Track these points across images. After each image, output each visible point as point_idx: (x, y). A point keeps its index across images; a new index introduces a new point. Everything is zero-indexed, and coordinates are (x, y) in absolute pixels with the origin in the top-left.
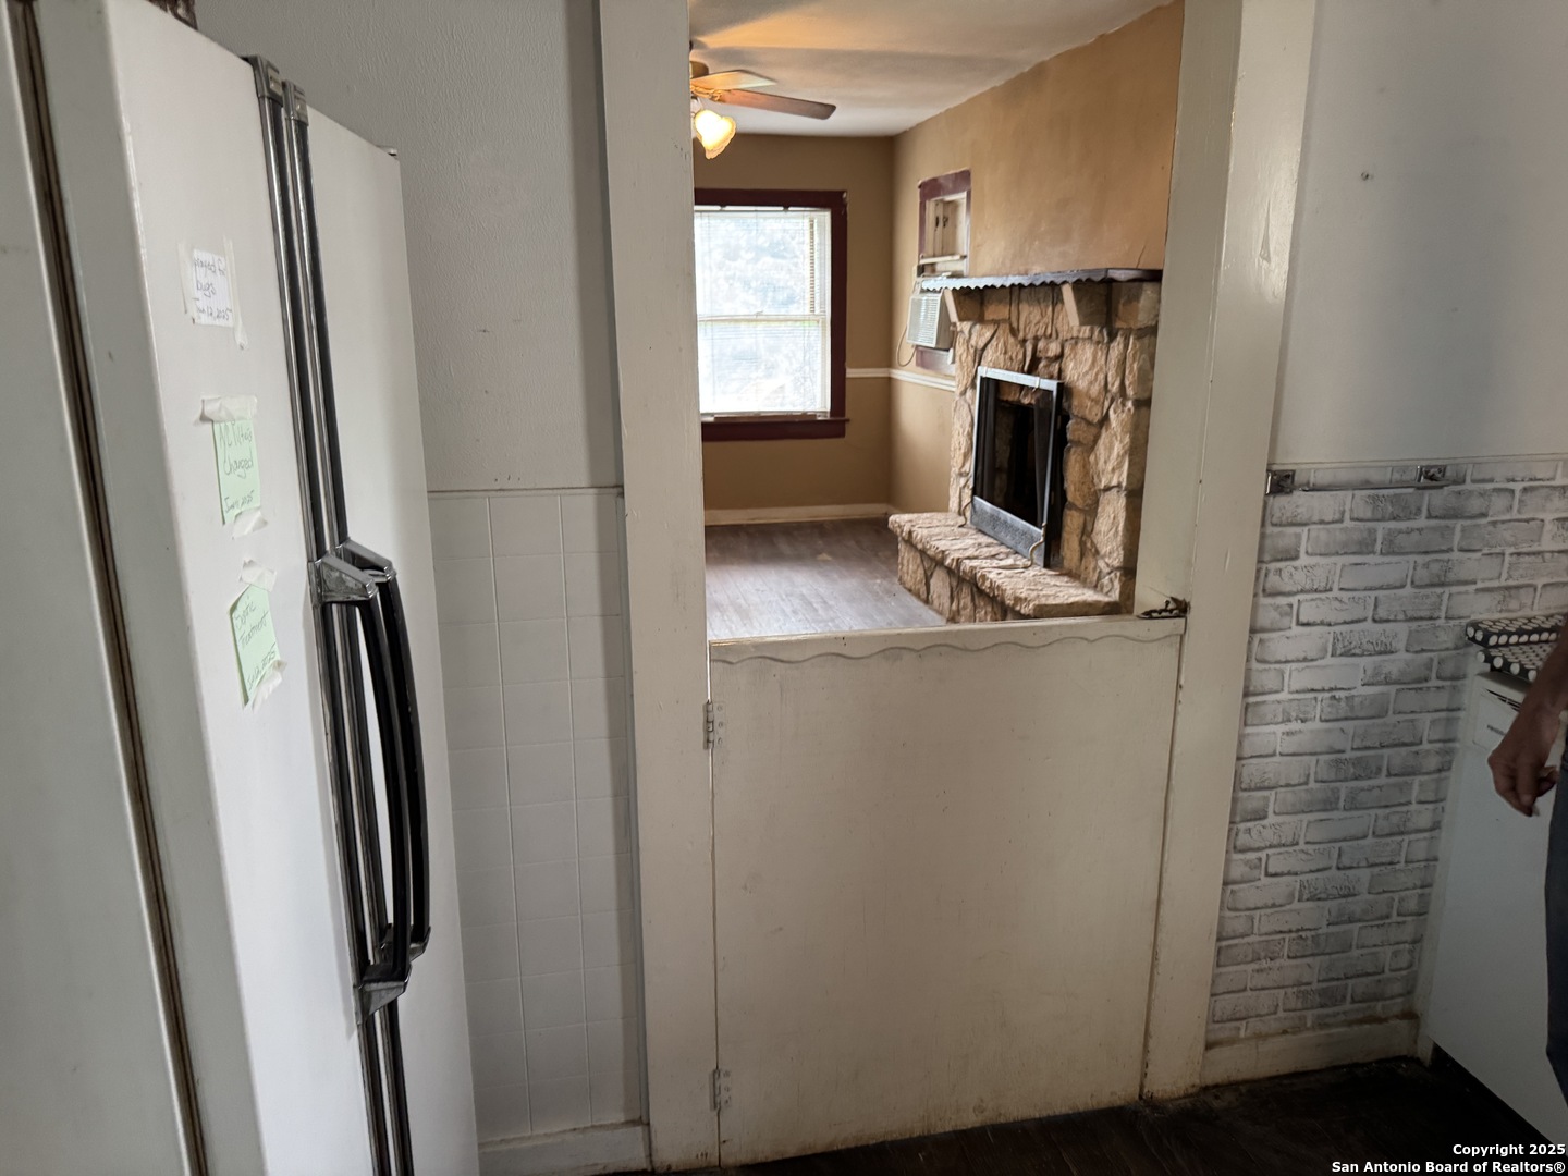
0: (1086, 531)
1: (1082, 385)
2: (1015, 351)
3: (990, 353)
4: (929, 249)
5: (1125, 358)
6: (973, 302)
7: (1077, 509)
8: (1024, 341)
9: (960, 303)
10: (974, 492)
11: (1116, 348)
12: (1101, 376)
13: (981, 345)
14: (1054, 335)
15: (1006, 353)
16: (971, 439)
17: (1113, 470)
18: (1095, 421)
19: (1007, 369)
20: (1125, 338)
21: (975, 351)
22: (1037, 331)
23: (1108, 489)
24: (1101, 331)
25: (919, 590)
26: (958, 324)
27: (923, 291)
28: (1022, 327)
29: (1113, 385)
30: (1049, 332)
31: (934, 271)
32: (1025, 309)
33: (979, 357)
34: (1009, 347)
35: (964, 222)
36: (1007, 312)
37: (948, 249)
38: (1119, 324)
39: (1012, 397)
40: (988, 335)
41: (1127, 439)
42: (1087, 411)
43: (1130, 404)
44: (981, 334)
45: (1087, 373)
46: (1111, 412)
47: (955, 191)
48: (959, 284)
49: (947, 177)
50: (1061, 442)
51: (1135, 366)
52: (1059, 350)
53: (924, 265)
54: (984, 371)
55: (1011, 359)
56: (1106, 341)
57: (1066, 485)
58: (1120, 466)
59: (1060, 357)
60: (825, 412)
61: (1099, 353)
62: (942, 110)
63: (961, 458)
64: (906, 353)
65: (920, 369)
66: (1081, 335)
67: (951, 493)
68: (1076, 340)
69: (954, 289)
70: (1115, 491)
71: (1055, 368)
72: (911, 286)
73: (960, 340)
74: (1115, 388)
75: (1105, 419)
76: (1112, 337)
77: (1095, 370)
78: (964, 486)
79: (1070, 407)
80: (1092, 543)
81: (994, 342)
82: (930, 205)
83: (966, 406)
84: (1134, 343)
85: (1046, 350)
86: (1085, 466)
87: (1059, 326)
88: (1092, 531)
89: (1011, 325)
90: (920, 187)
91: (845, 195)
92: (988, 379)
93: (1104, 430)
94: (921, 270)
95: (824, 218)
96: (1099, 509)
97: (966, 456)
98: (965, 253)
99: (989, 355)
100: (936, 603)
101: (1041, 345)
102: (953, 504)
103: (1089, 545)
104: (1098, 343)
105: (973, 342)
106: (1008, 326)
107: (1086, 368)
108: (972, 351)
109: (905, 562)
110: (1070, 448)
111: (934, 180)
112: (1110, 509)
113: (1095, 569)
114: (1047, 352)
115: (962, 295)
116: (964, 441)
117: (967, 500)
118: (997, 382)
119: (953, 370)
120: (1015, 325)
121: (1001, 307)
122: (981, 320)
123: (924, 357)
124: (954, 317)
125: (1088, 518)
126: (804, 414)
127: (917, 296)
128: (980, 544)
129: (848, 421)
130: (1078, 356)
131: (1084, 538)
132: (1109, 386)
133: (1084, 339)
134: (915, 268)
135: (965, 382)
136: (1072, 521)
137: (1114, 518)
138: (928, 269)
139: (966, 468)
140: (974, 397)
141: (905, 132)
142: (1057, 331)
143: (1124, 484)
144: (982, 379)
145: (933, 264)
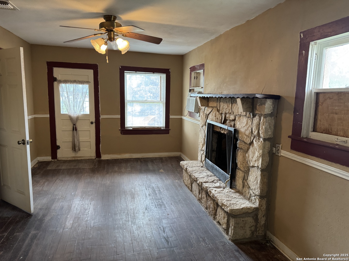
0: (245, 179)
1: (242, 130)
2: (219, 116)
3: (211, 116)
4: (192, 85)
5: (260, 124)
6: (206, 101)
7: (241, 170)
8: (222, 114)
9: (201, 101)
10: (206, 157)
11: (256, 120)
12: (250, 129)
13: (208, 113)
14: (232, 113)
15: (215, 117)
16: (205, 140)
17: (255, 161)
18: (248, 143)
19: (216, 122)
20: (260, 117)
21: (206, 115)
22: (226, 111)
23: (253, 167)
24: (250, 114)
25: (189, 186)
26: (201, 107)
27: (190, 96)
28: (221, 109)
29: (255, 132)
30: (230, 112)
31: (194, 91)
32: (222, 104)
33: (207, 116)
34: (217, 115)
35: (202, 78)
36: (216, 105)
37: (198, 85)
38: (257, 112)
39: (218, 130)
40: (210, 111)
41: (261, 151)
42: (245, 139)
43: (262, 139)
44: (208, 110)
45: (244, 126)
46: (254, 141)
47: (200, 69)
48: (201, 95)
49: (197, 66)
50: (235, 147)
51: (264, 127)
52: (234, 118)
53: (191, 89)
54: (209, 121)
55: (217, 119)
56: (251, 117)
57: (237, 161)
58: (258, 160)
59: (234, 120)
60: (164, 127)
61: (249, 121)
62: (197, 47)
63: (202, 145)
64: (186, 112)
65: (190, 117)
66: (242, 114)
67: (199, 155)
68: (240, 116)
69: (200, 97)
70: (256, 168)
71: (232, 123)
72: (187, 95)
73: (201, 111)
74: (256, 133)
75: (252, 143)
76: (254, 116)
77: (248, 126)
78: (203, 154)
79: (238, 136)
80: (247, 183)
81: (212, 113)
82: (193, 73)
83: (203, 131)
84: (263, 119)
85: (229, 117)
86: (244, 157)
87: (234, 110)
88: (247, 179)
89: (217, 108)
90: (190, 68)
91: (170, 70)
92: (210, 124)
93: (251, 147)
94: (190, 91)
95: (164, 76)
96: (250, 173)
97: (203, 145)
98: (203, 87)
99: (210, 116)
100: (194, 192)
101: (227, 116)
102: (199, 158)
103: (246, 184)
104: (249, 117)
105: (205, 112)
106: (216, 109)
107: (244, 125)
108: (205, 115)
109: (185, 176)
110: (238, 150)
111: (194, 66)
112: (254, 174)
113: (248, 193)
114: (229, 118)
115: (202, 99)
116: (202, 140)
117: (203, 159)
118: (213, 125)
119: (199, 119)
120: (219, 109)
121: (214, 103)
122: (208, 106)
123: (191, 114)
124: (200, 105)
125: (246, 175)
126: (158, 128)
127: (189, 97)
128: (208, 175)
129: (170, 129)
130: (241, 121)
131: (244, 181)
132: (253, 132)
133: (243, 116)
134: (188, 90)
135: (203, 123)
136: (239, 174)
137: (256, 178)
138: (192, 90)
139: (203, 149)
140: (205, 128)
141: (186, 54)
142: (233, 112)
143: (260, 167)
144: (208, 124)
145: (193, 89)
